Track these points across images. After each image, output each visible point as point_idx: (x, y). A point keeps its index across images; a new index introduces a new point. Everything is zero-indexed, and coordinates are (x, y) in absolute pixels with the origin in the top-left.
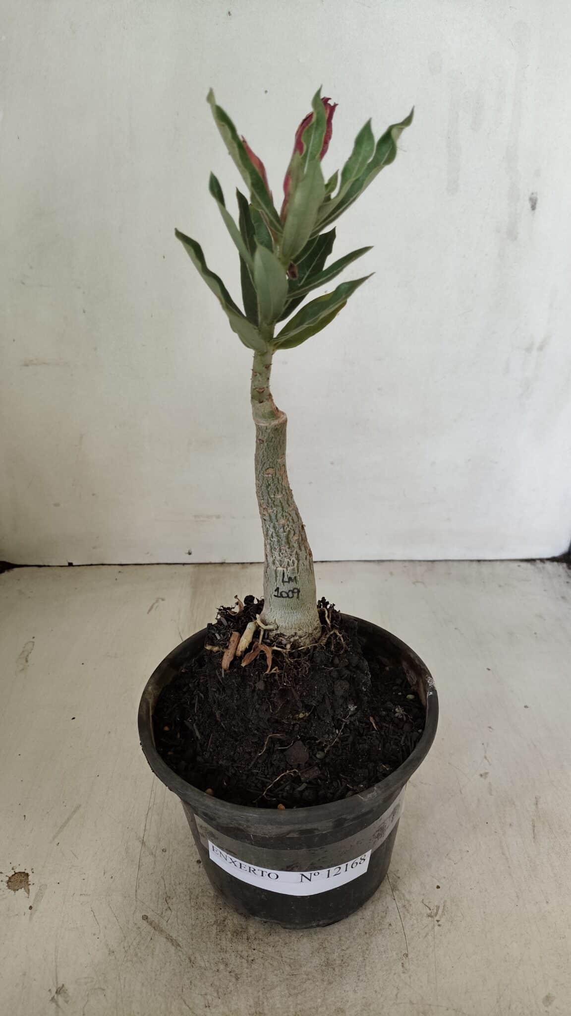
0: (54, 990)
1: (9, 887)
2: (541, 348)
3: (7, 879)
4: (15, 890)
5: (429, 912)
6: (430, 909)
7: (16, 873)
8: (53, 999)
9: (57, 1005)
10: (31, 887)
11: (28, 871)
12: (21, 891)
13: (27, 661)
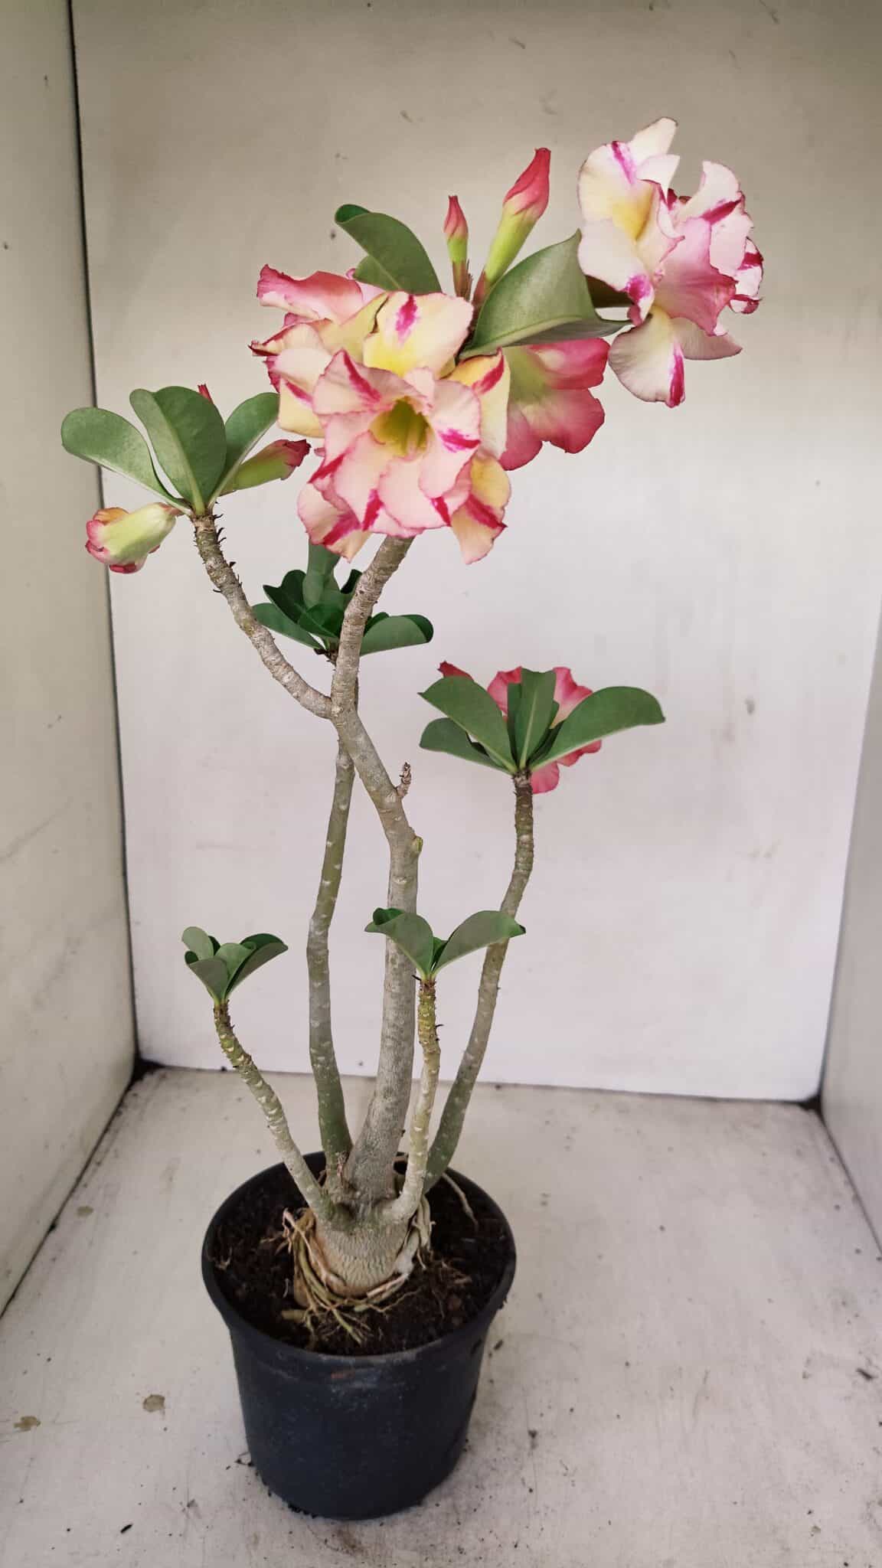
0: (185, 1504)
1: (145, 1408)
2: (768, 855)
3: (143, 1400)
4: (151, 1411)
5: (565, 1471)
6: (567, 1469)
7: (152, 1396)
8: (184, 1510)
9: (187, 1516)
10: (166, 1410)
11: (163, 1395)
12: (157, 1414)
13: (171, 1179)
